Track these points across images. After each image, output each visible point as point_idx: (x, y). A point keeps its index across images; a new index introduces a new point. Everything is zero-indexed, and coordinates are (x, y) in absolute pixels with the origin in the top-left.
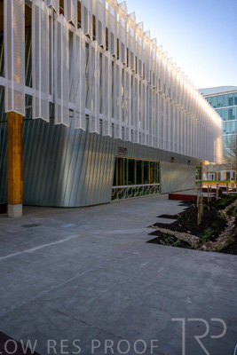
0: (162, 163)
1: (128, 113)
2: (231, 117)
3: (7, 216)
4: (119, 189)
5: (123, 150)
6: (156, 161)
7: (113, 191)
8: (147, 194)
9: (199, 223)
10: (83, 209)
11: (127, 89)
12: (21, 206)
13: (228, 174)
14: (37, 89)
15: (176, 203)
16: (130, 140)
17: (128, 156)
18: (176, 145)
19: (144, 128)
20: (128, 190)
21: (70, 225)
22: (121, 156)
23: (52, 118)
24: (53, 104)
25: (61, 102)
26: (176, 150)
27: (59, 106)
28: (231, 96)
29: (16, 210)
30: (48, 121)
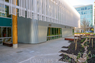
0: (62, 28)
1: (51, 14)
2: (82, 14)
3: (13, 48)
4: (49, 37)
5: (50, 25)
6: (60, 28)
7: (47, 38)
8: (58, 38)
9: (76, 50)
10: (38, 45)
11: (51, 6)
12: (17, 44)
13: (82, 31)
14: (21, 6)
15: (67, 41)
16: (52, 22)
17: (52, 27)
18: (67, 23)
19: (57, 18)
20: (52, 37)
21: (33, 51)
22: (50, 27)
23: (26, 16)
24: (27, 11)
25: (29, 11)
26: (67, 25)
27: (28, 12)
28: (82, 8)
29: (15, 46)
30: (25, 17)
